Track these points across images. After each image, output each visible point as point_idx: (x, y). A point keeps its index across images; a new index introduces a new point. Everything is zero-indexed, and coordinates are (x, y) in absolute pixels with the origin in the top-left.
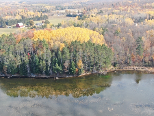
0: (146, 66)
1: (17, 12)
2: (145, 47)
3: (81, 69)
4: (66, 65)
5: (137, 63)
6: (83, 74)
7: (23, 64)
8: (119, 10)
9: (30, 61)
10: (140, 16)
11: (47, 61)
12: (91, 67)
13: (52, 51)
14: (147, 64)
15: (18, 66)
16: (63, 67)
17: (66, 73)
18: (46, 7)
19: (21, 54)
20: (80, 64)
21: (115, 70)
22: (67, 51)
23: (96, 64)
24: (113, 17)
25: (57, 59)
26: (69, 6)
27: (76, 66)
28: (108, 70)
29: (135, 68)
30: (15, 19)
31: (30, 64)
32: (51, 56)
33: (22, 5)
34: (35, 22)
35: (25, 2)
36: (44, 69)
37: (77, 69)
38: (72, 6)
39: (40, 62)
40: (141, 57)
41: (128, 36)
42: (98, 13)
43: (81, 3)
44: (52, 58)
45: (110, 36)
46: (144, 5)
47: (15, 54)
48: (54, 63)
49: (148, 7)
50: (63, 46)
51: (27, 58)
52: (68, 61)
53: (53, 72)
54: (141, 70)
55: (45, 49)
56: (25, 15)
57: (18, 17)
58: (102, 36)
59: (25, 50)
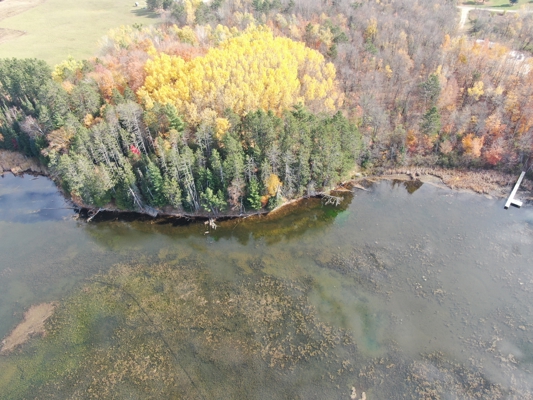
0: (442, 166)
3: (275, 197)
4: (236, 190)
5: (420, 157)
6: (283, 203)
9: (137, 177)
11: (182, 175)
16: (228, 197)
19: (110, 158)
20: (274, 184)
21: (363, 183)
25: (209, 172)
28: (344, 181)
29: (413, 172)
32: (191, 161)
36: (177, 199)
37: (264, 199)
39: (164, 181)
40: (432, 139)
48: (201, 184)
51: (128, 167)
52: (238, 178)
53: (202, 208)
54: (428, 178)
55: (175, 134)
58: (330, 64)
59: (120, 142)
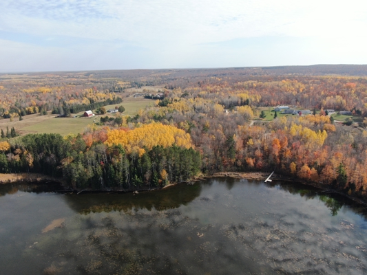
0: (239, 171)
1: (84, 93)
2: (237, 148)
3: (165, 180)
4: (148, 175)
5: (228, 168)
6: (168, 185)
7: (96, 176)
8: (206, 90)
9: (103, 172)
10: (230, 100)
11: (124, 172)
12: (177, 177)
13: (130, 159)
14: (240, 168)
15: (89, 179)
16: (144, 179)
17: (148, 186)
18: (120, 83)
19: (92, 164)
20: (164, 174)
21: (205, 178)
22: (147, 159)
23: (183, 173)
24: (200, 103)
25: (136, 169)
26: (147, 82)
27: (160, 177)
28: (196, 177)
29: (226, 174)
30: (81, 104)
31: (104, 176)
32: (129, 165)
33: (90, 79)
34: (107, 108)
35: (92, 75)
36: (121, 181)
37: (160, 181)
38: (151, 81)
39: (115, 173)
40: (233, 160)
41: (218, 134)
42: (183, 96)
43: (161, 77)
44: (130, 168)
45: (197, 135)
46: (235, 85)
47: (85, 164)
48: (132, 174)
49: (240, 88)
50: (142, 151)
51: (100, 168)
52: (149, 171)
53: (132, 185)
54: (233, 176)
55: (121, 156)
56: (95, 99)
57: (86, 101)
58: (188, 134)
59: (97, 158)
